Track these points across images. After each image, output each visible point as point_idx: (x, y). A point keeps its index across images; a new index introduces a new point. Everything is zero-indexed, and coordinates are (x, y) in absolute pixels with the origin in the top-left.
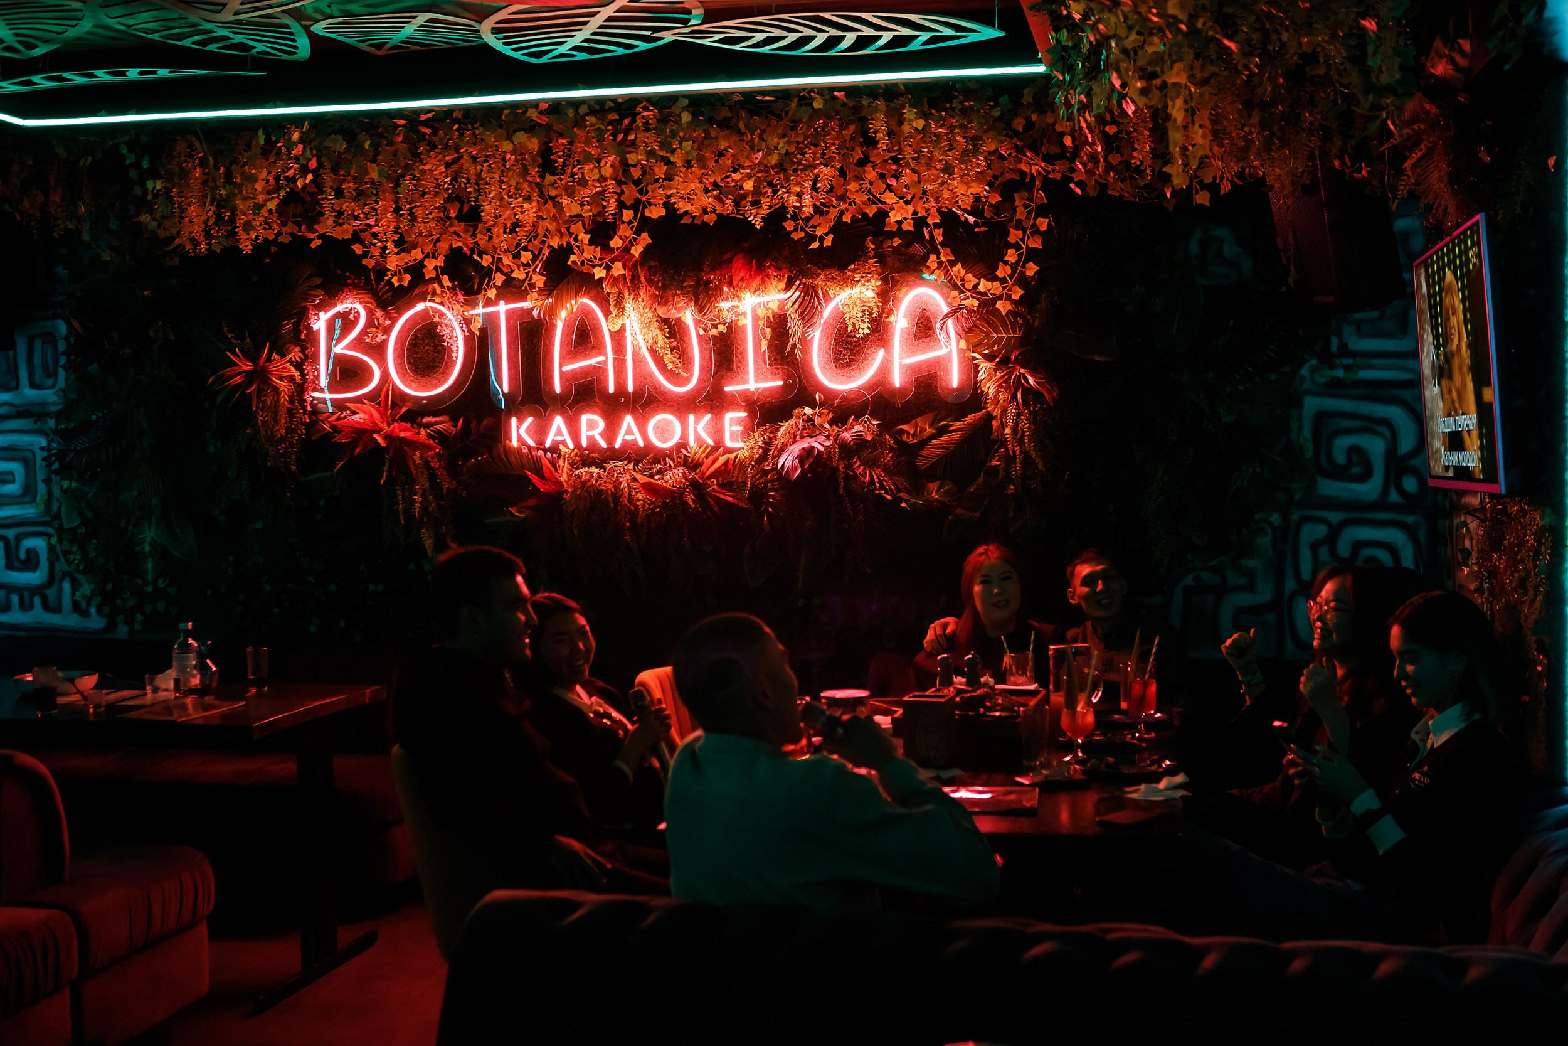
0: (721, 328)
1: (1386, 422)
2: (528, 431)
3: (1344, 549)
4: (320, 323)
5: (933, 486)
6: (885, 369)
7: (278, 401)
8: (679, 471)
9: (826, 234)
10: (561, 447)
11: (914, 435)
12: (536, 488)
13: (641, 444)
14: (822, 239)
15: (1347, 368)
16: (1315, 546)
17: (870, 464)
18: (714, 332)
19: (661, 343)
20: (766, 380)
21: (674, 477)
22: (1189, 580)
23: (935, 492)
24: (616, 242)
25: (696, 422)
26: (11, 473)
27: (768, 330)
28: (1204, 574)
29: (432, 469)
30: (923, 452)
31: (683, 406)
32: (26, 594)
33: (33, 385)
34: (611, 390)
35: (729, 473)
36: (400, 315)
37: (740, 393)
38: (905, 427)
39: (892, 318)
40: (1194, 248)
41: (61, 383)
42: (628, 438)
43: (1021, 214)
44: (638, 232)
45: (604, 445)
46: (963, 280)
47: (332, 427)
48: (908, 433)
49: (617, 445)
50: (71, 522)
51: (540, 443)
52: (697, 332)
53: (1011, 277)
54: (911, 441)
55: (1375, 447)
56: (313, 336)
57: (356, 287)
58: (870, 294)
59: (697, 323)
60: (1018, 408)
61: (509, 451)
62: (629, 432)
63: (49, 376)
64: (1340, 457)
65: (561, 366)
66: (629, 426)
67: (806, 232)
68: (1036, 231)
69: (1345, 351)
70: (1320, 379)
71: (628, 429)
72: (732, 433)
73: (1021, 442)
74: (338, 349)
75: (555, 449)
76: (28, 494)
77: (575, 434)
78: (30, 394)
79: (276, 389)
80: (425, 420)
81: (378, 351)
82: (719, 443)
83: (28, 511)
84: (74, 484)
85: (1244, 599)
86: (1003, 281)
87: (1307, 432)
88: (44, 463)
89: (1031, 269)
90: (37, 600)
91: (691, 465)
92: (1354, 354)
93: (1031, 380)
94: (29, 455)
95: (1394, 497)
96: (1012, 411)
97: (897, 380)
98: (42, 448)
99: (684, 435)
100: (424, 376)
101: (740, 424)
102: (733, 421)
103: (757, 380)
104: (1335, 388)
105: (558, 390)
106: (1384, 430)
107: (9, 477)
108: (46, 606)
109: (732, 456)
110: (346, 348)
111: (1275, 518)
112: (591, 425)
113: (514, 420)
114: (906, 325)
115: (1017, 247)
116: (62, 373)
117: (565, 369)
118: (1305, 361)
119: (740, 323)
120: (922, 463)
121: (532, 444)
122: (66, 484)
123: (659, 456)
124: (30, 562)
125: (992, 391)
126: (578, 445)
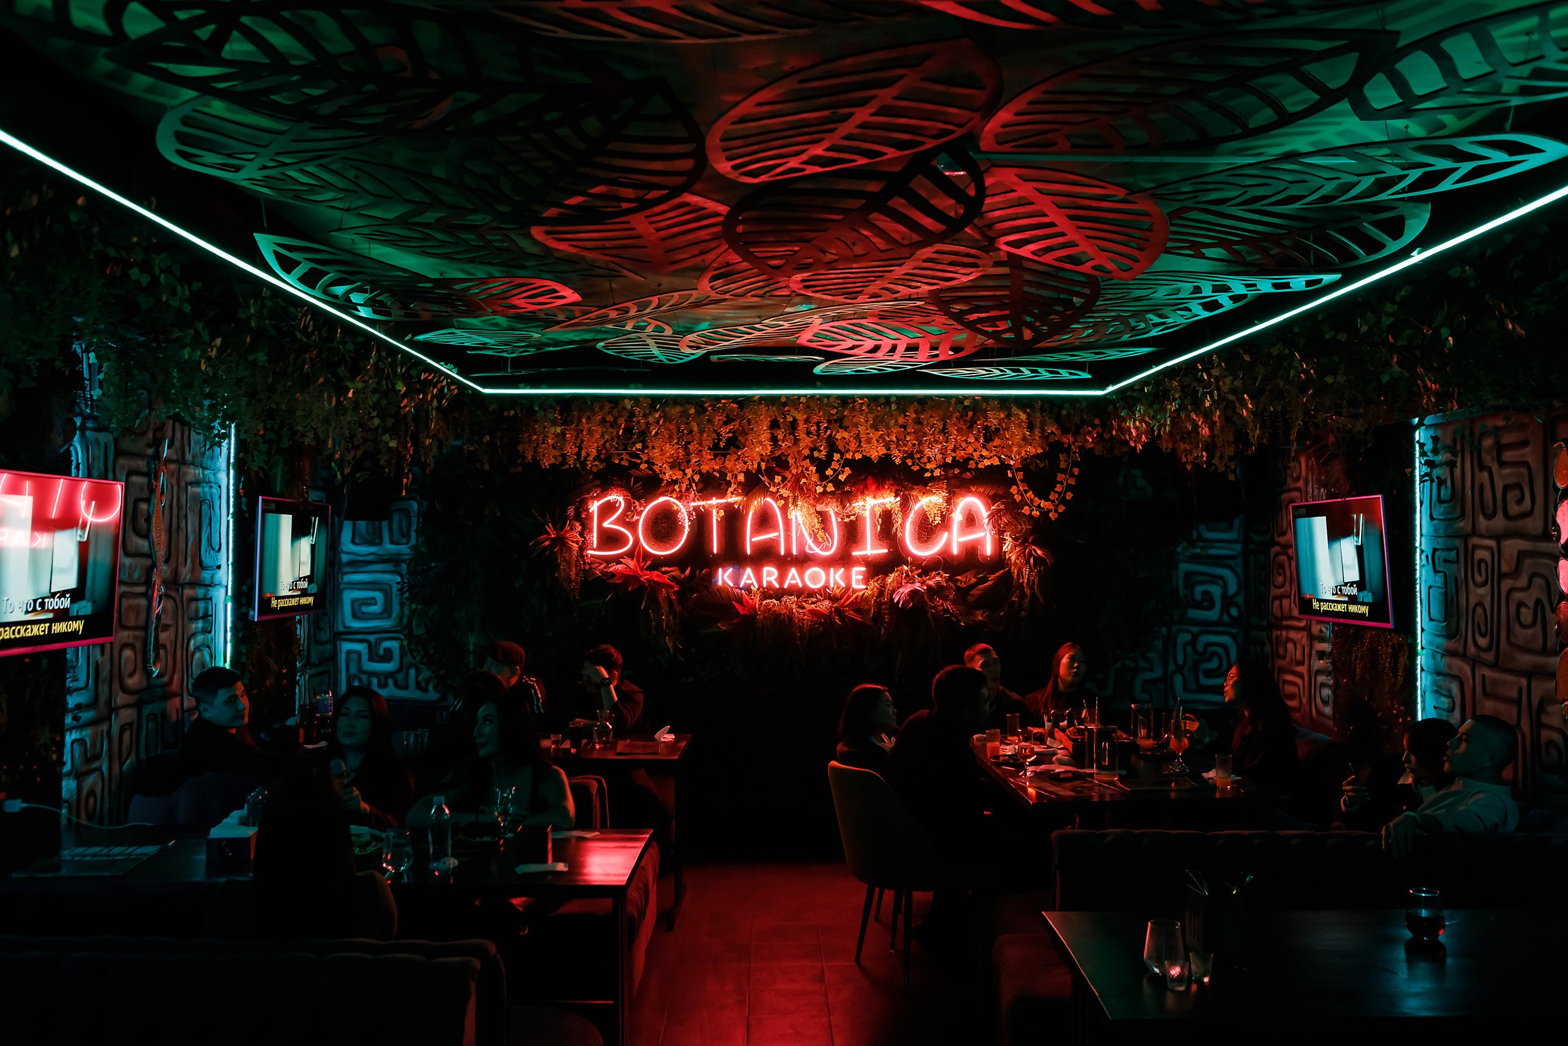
0: (852, 517)
1: (1221, 578)
2: (728, 577)
3: (1200, 647)
4: (594, 507)
5: (979, 612)
6: (948, 544)
7: (571, 556)
8: (827, 603)
9: (936, 468)
10: (752, 587)
11: (965, 583)
12: (737, 612)
13: (801, 586)
14: (932, 472)
15: (1202, 548)
16: (1185, 646)
17: (945, 599)
18: (847, 520)
19: (817, 526)
20: (877, 548)
21: (824, 606)
22: (1118, 665)
23: (980, 616)
24: (829, 472)
25: (835, 573)
26: (374, 598)
27: (880, 520)
28: (1127, 662)
29: (672, 600)
30: (972, 593)
31: (827, 563)
32: (382, 679)
33: (392, 542)
34: (782, 553)
35: (859, 604)
36: (647, 503)
37: (861, 556)
38: (959, 577)
39: (953, 515)
40: (1121, 480)
41: (413, 541)
42: (793, 582)
43: (1063, 465)
44: (843, 467)
45: (777, 586)
46: (1032, 500)
47: (601, 572)
48: (961, 581)
49: (786, 587)
50: (419, 631)
51: (737, 584)
52: (837, 520)
53: (1057, 499)
54: (963, 585)
55: (1216, 591)
56: (590, 517)
57: (618, 486)
58: (941, 500)
59: (837, 514)
60: (1030, 568)
61: (719, 589)
62: (793, 578)
63: (404, 536)
64: (1198, 597)
65: (751, 537)
66: (793, 575)
67: (920, 466)
68: (1072, 475)
69: (1200, 538)
70: (1187, 554)
71: (793, 577)
72: (856, 579)
73: (1031, 588)
74: (606, 524)
75: (748, 588)
76: (386, 612)
77: (759, 579)
78: (389, 547)
79: (570, 548)
80: (663, 569)
81: (633, 527)
82: (848, 586)
83: (386, 624)
84: (419, 607)
85: (1148, 675)
86: (1053, 501)
87: (1181, 583)
88: (399, 593)
89: (1069, 496)
90: (390, 682)
91: (833, 599)
92: (1206, 541)
93: (1039, 552)
94: (387, 587)
95: (1226, 618)
96: (1026, 571)
97: (955, 551)
98: (398, 583)
99: (828, 581)
100: (661, 542)
101: (860, 574)
102: (857, 573)
103: (872, 549)
104: (1196, 559)
105: (749, 553)
106: (1220, 582)
107: (373, 601)
108: (396, 685)
109: (861, 593)
110: (610, 523)
111: (1164, 630)
112: (769, 574)
113: (720, 570)
114: (962, 519)
115: (1061, 483)
116: (413, 535)
117: (753, 540)
118: (1179, 545)
119: (864, 516)
120: (970, 599)
121: (732, 585)
122: (414, 606)
123: (811, 593)
124: (387, 656)
125: (1013, 558)
126: (760, 585)
